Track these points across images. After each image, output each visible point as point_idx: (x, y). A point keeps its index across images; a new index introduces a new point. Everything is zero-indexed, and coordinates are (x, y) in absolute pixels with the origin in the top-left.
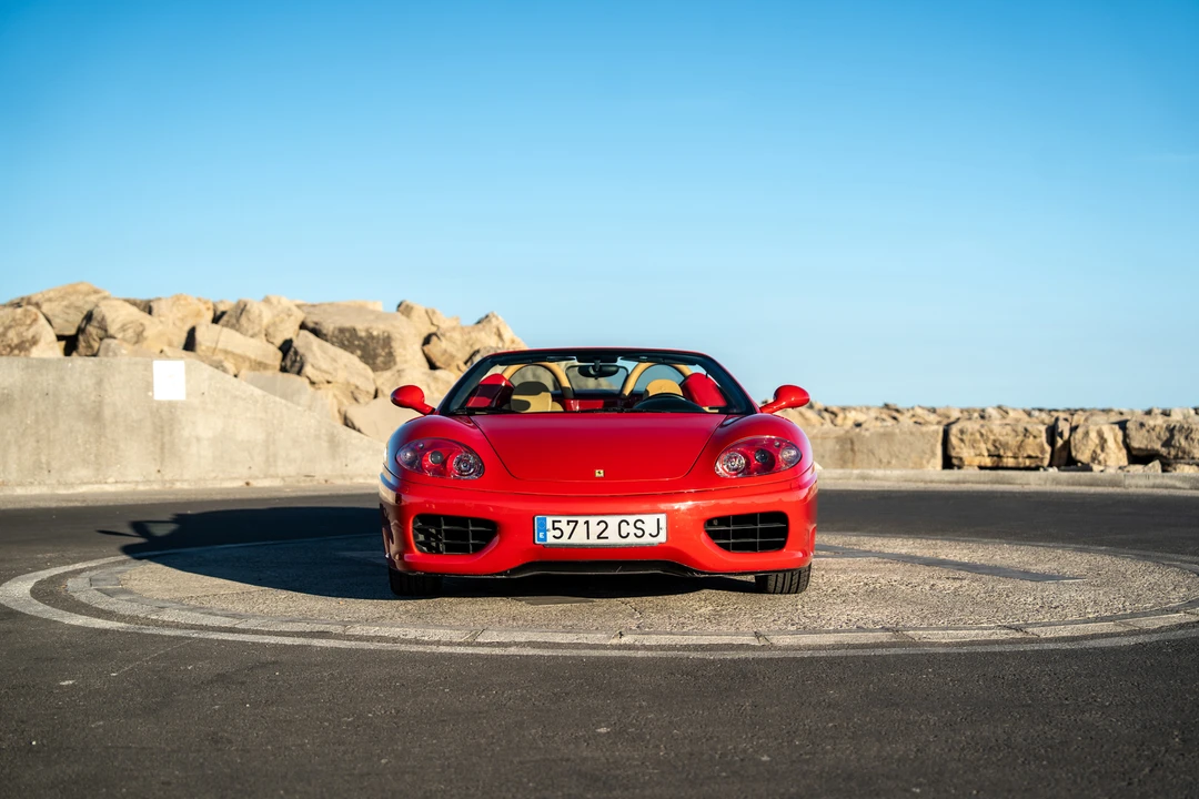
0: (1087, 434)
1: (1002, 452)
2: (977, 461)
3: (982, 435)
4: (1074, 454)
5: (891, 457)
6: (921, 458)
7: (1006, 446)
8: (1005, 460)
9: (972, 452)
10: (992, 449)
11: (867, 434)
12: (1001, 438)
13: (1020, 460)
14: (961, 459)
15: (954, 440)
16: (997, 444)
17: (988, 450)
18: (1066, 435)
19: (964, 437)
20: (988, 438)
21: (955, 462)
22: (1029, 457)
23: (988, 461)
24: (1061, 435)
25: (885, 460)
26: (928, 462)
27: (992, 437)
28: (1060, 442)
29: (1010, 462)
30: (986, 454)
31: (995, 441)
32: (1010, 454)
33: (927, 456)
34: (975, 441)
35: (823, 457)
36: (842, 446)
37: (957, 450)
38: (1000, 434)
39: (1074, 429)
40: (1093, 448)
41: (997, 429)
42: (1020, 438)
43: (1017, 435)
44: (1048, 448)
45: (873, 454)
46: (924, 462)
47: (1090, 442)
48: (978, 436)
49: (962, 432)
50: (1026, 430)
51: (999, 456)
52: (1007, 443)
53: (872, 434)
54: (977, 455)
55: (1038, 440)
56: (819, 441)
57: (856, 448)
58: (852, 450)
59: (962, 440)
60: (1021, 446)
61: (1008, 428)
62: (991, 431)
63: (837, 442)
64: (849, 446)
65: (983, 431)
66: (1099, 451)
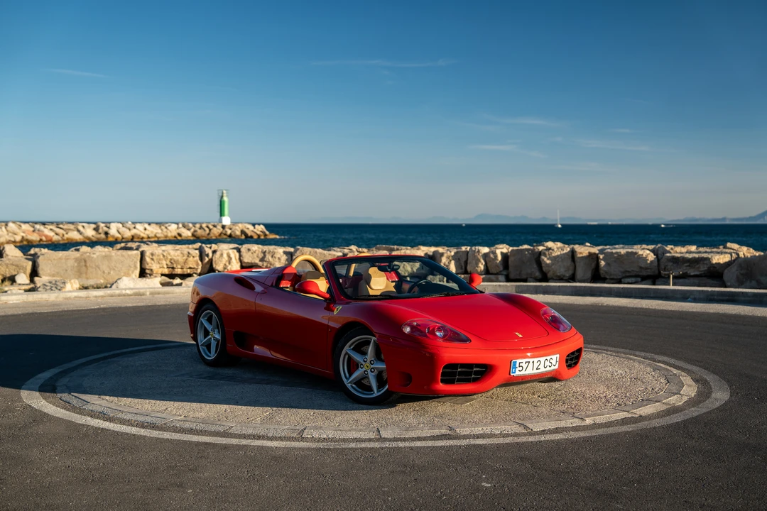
0: (222, 255)
1: (175, 266)
2: (160, 271)
3: (164, 256)
4: (214, 266)
5: (110, 269)
6: (129, 270)
7: (177, 262)
8: (176, 270)
9: (158, 266)
10: (169, 264)
11: (95, 256)
12: (175, 258)
13: (185, 270)
14: (151, 270)
15: (148, 259)
16: (172, 261)
17: (167, 265)
18: (211, 255)
19: (154, 257)
20: (167, 258)
21: (148, 271)
22: (190, 268)
23: (166, 271)
24: (208, 255)
25: (106, 272)
26: (133, 272)
27: (170, 257)
28: (207, 259)
29: (179, 271)
30: (165, 267)
31: (171, 259)
32: (179, 267)
33: (132, 269)
34: (160, 259)
35: (66, 270)
36: (79, 263)
37: (150, 265)
38: (174, 256)
39: (214, 252)
40: (224, 263)
41: (172, 253)
42: (185, 258)
43: (184, 256)
44: (200, 263)
45: (99, 268)
46: (130, 272)
47: (224, 260)
48: (162, 257)
49: (152, 254)
50: (189, 253)
51: (173, 268)
52: (178, 261)
53: (98, 257)
54: (160, 268)
55: (195, 259)
56: (64, 261)
57: (88, 265)
58: (86, 266)
59: (152, 259)
60: (185, 262)
61: (179, 252)
62: (169, 254)
63: (75, 262)
64: (83, 264)
65: (165, 254)
66: (227, 264)
